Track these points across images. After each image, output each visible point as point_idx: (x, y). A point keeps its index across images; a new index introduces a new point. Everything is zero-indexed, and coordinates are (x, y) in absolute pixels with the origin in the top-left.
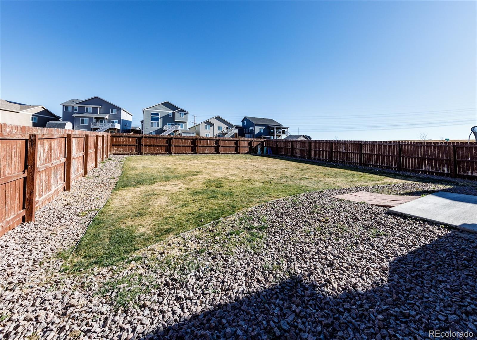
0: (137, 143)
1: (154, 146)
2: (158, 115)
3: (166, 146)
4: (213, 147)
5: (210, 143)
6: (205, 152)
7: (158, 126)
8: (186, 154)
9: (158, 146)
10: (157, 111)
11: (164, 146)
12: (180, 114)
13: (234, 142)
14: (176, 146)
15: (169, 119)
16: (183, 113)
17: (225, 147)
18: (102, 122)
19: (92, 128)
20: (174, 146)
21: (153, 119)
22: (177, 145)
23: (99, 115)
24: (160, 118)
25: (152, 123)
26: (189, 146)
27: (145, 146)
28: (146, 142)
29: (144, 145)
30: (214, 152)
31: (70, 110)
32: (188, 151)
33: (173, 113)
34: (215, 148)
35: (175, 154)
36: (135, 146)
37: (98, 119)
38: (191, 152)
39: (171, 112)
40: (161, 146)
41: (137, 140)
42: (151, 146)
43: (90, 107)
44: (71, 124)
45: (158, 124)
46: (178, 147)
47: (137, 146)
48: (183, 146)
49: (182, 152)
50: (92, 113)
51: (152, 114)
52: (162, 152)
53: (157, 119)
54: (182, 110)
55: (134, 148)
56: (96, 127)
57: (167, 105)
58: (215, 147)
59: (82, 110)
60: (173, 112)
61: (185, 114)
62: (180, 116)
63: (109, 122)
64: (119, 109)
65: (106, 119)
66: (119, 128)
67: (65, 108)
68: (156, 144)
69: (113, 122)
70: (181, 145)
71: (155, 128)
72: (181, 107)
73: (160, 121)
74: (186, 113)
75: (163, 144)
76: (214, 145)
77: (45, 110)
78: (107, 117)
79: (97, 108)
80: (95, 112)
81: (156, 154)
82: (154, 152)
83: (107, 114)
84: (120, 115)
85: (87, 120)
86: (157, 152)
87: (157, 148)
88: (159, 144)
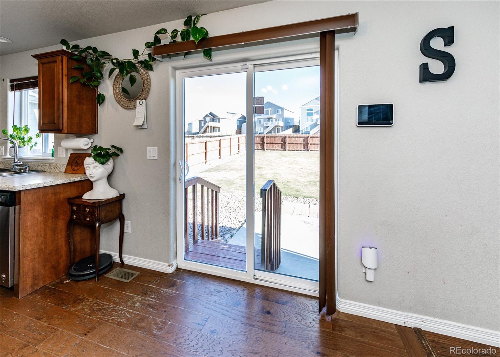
0: (261, 141)
1: (273, 143)
2: (312, 110)
3: (282, 144)
7: (312, 121)
9: (276, 144)
10: (311, 107)
11: (280, 144)
14: (290, 144)
18: (272, 121)
19: (265, 127)
20: (288, 144)
21: (308, 115)
22: (290, 142)
23: (269, 116)
24: (315, 113)
25: (307, 118)
26: (301, 144)
27: (267, 143)
28: (267, 140)
29: (265, 143)
35: (289, 150)
36: (260, 143)
37: (269, 119)
38: (303, 149)
40: (278, 144)
41: (261, 139)
42: (271, 143)
45: (312, 118)
46: (292, 145)
47: (261, 143)
48: (295, 144)
49: (295, 149)
50: (266, 115)
51: (308, 110)
52: (279, 149)
53: (311, 115)
55: (259, 145)
56: (268, 125)
63: (276, 121)
64: (282, 109)
65: (274, 118)
66: (282, 125)
68: (274, 142)
69: (279, 120)
73: (315, 115)
75: (279, 142)
77: (243, 116)
78: (274, 116)
79: (268, 110)
80: (267, 114)
81: (274, 150)
82: (273, 149)
83: (274, 114)
84: (283, 114)
85: (262, 120)
86: (275, 148)
87: (275, 145)
88: (276, 142)
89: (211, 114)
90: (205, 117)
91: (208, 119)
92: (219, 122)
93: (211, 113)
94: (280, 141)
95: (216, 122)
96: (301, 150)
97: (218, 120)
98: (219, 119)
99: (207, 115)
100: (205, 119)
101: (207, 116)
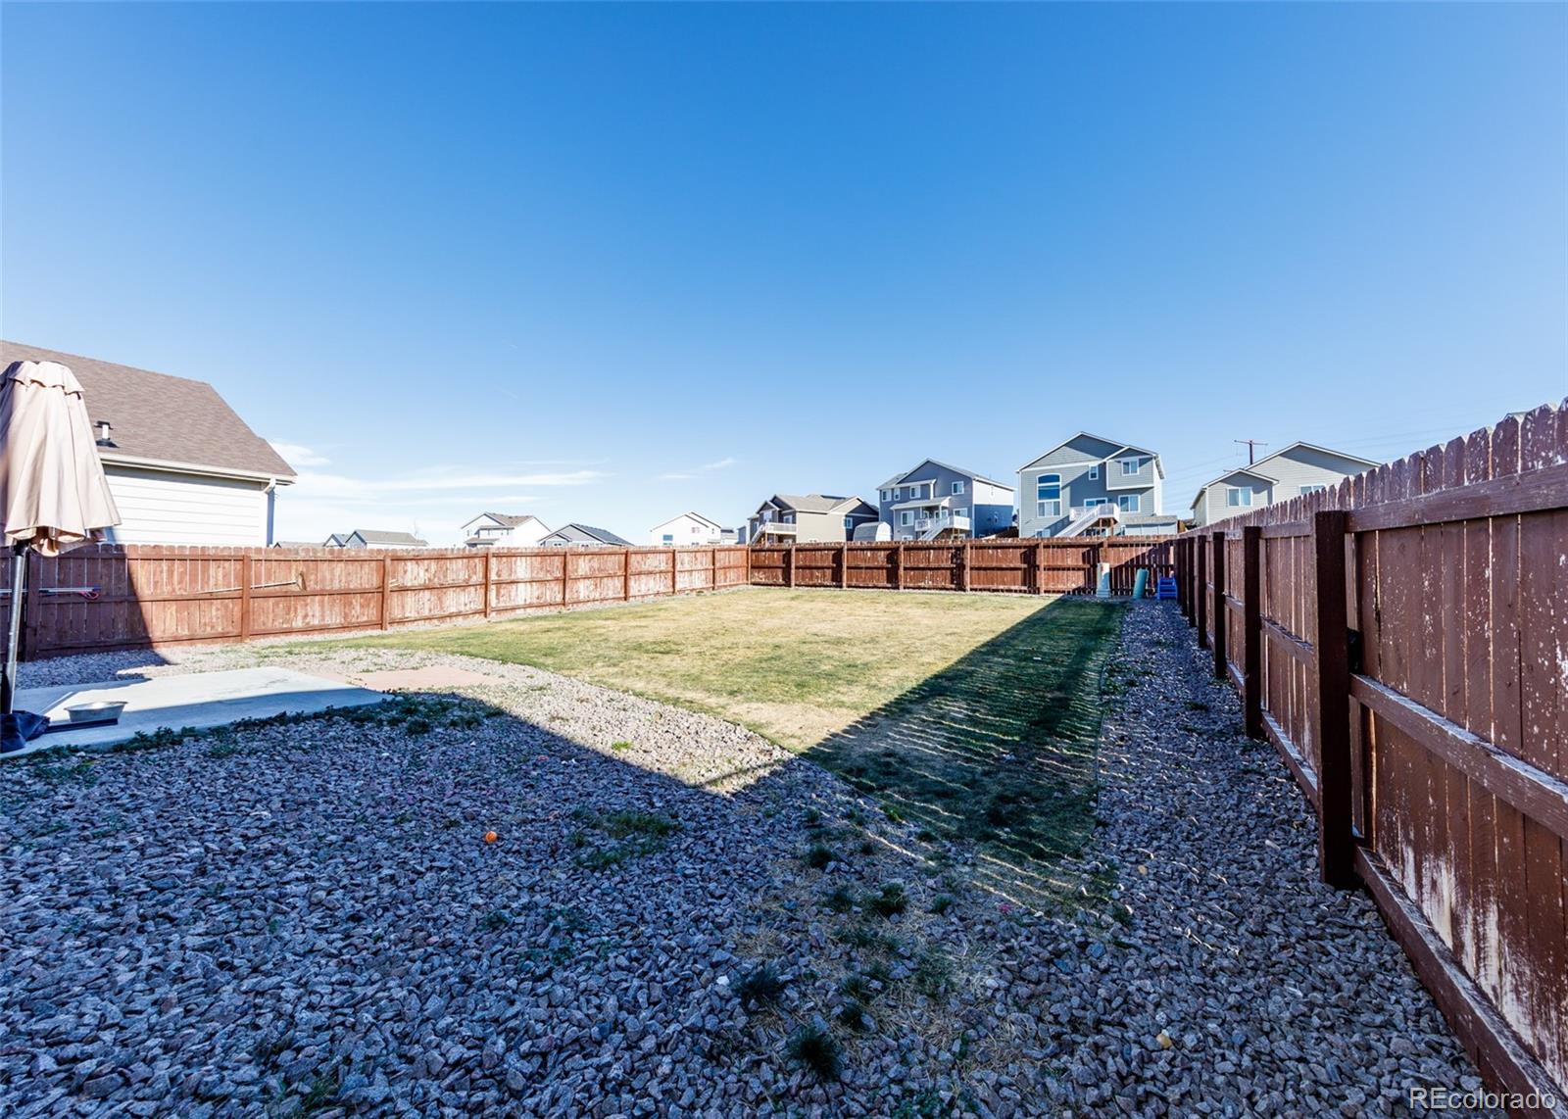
1: (810, 568)
2: (1057, 478)
4: (947, 569)
5: (937, 558)
6: (922, 584)
7: (1057, 512)
8: (875, 587)
9: (818, 568)
10: (1053, 470)
11: (828, 568)
12: (1127, 464)
13: (1019, 552)
14: (851, 568)
15: (1089, 488)
16: (1136, 459)
17: (985, 569)
18: (937, 515)
19: (917, 532)
20: (848, 568)
21: (1044, 494)
22: (853, 565)
23: (931, 502)
24: (1064, 488)
25: (1042, 505)
26: (882, 568)
30: (948, 586)
31: (889, 498)
32: (878, 580)
33: (1103, 467)
34: (952, 575)
35: (849, 586)
37: (929, 509)
38: (885, 584)
39: (1094, 463)
40: (823, 568)
42: (806, 567)
43: (916, 485)
44: (888, 527)
45: (1057, 505)
46: (856, 571)
48: (867, 568)
49: (866, 584)
50: (922, 498)
51: (1042, 480)
52: (826, 583)
53: (1053, 493)
54: (1131, 452)
56: (924, 529)
57: (1084, 443)
58: (951, 569)
59: (906, 495)
60: (1101, 462)
61: (1142, 462)
62: (1126, 472)
63: (949, 514)
64: (968, 480)
65: (944, 508)
66: (968, 528)
67: (883, 494)
69: (956, 513)
70: (863, 565)
71: (1051, 519)
72: (1126, 441)
73: (1065, 496)
74: (1145, 458)
75: (826, 565)
76: (948, 564)
77: (863, 503)
78: (945, 502)
79: (928, 485)
80: (925, 496)
81: (815, 586)
82: (811, 583)
83: (947, 495)
84: (971, 495)
85: (911, 514)
86: (815, 581)
87: (817, 573)
88: (819, 565)
89: (775, 500)
90: (762, 509)
91: (768, 514)
92: (794, 522)
93: (775, 497)
94: (829, 562)
95: (787, 522)
96: (881, 585)
97: (791, 517)
98: (794, 514)
99: (766, 503)
100: (762, 515)
101: (765, 506)
